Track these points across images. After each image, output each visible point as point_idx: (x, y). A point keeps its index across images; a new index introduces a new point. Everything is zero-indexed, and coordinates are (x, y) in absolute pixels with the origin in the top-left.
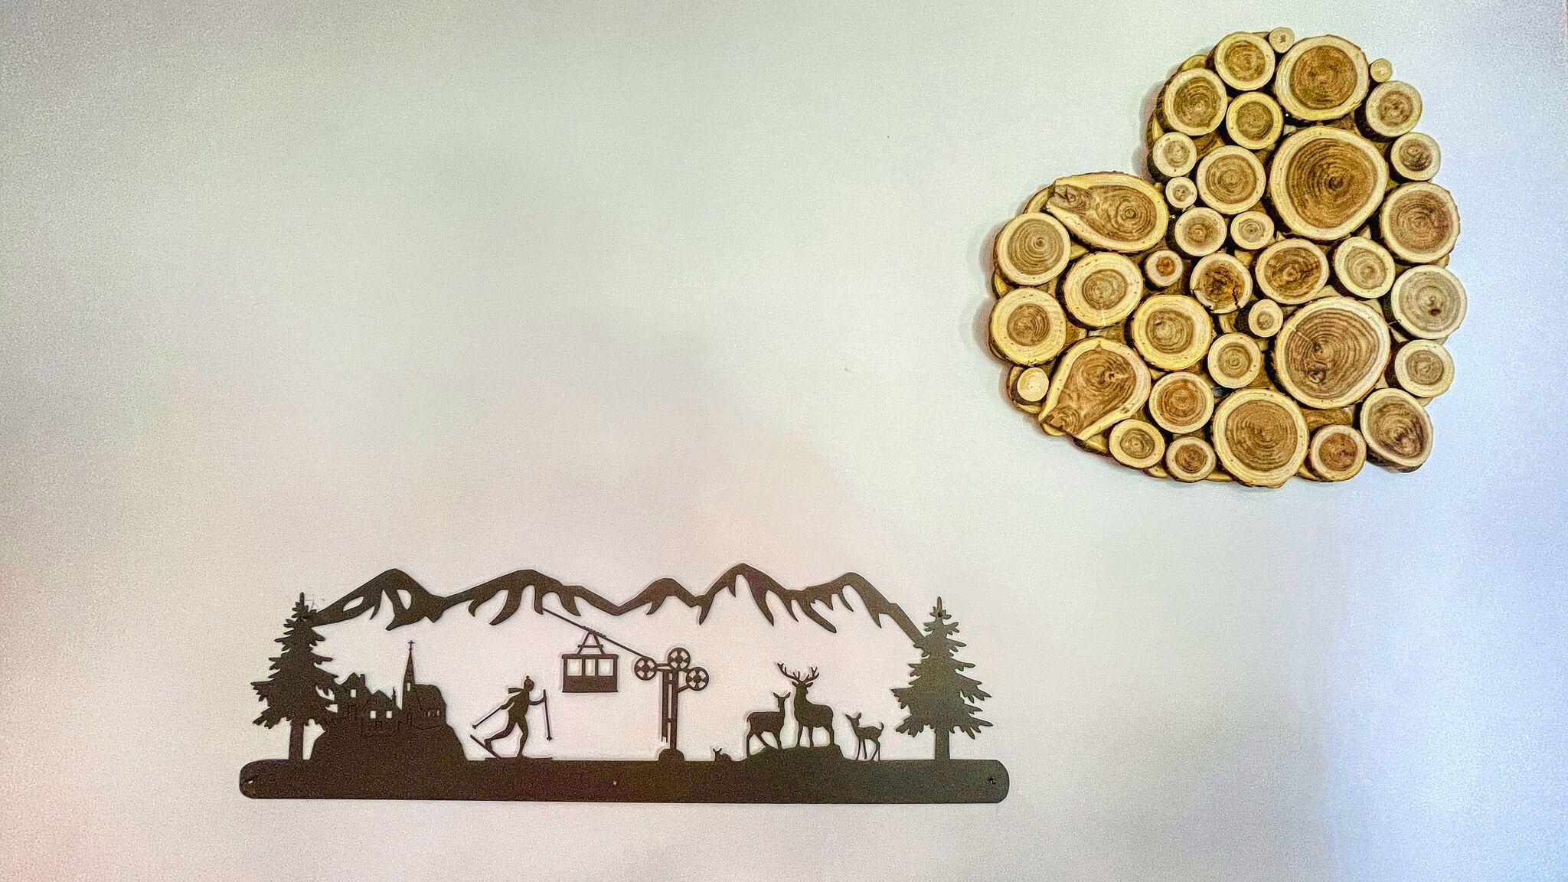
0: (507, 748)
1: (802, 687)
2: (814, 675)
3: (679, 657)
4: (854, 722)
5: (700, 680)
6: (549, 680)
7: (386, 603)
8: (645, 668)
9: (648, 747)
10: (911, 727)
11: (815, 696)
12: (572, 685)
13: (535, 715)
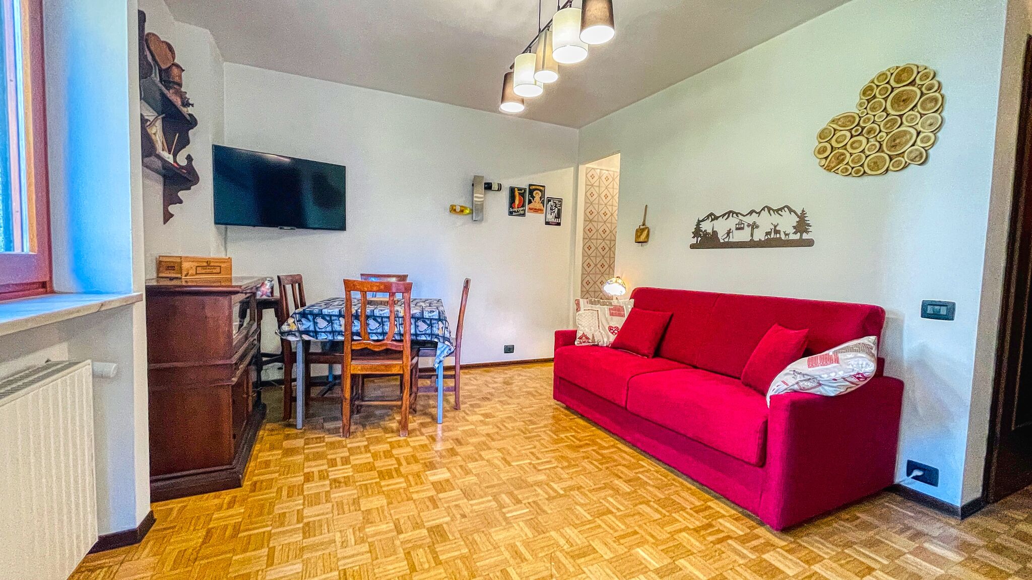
0: (726, 240)
1: (775, 227)
2: (778, 224)
3: (754, 223)
4: (784, 232)
5: (757, 227)
6: (733, 229)
7: (710, 218)
8: (749, 225)
9: (748, 239)
10: (795, 233)
11: (778, 228)
12: (737, 229)
13: (731, 234)
